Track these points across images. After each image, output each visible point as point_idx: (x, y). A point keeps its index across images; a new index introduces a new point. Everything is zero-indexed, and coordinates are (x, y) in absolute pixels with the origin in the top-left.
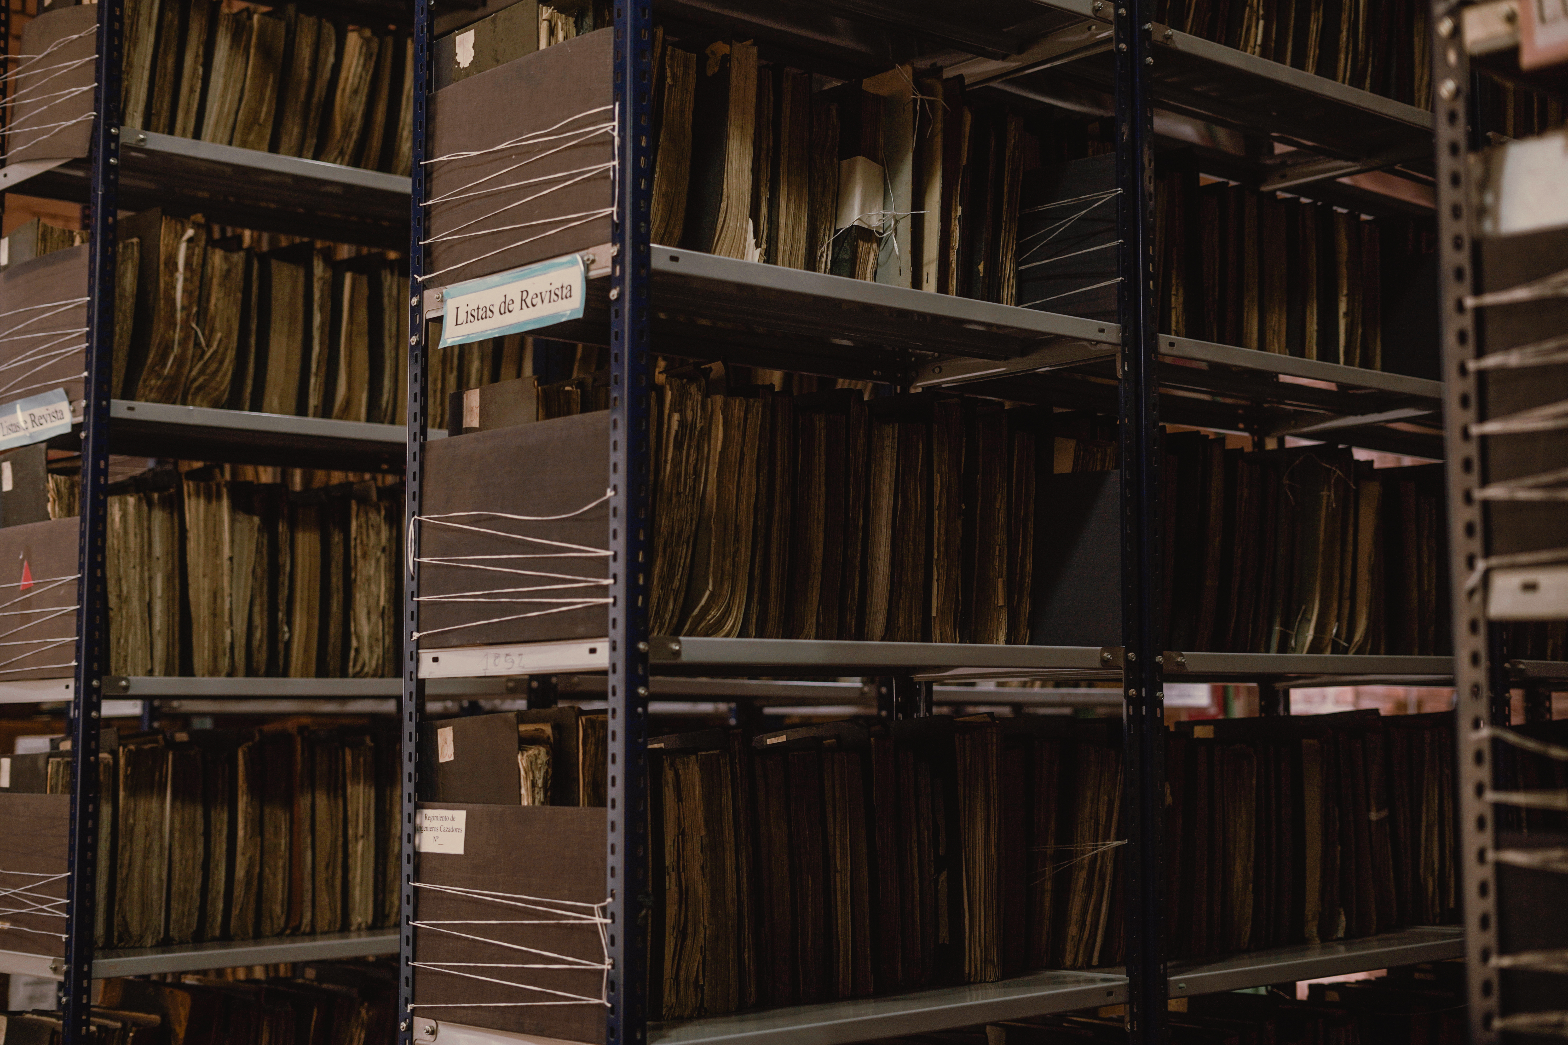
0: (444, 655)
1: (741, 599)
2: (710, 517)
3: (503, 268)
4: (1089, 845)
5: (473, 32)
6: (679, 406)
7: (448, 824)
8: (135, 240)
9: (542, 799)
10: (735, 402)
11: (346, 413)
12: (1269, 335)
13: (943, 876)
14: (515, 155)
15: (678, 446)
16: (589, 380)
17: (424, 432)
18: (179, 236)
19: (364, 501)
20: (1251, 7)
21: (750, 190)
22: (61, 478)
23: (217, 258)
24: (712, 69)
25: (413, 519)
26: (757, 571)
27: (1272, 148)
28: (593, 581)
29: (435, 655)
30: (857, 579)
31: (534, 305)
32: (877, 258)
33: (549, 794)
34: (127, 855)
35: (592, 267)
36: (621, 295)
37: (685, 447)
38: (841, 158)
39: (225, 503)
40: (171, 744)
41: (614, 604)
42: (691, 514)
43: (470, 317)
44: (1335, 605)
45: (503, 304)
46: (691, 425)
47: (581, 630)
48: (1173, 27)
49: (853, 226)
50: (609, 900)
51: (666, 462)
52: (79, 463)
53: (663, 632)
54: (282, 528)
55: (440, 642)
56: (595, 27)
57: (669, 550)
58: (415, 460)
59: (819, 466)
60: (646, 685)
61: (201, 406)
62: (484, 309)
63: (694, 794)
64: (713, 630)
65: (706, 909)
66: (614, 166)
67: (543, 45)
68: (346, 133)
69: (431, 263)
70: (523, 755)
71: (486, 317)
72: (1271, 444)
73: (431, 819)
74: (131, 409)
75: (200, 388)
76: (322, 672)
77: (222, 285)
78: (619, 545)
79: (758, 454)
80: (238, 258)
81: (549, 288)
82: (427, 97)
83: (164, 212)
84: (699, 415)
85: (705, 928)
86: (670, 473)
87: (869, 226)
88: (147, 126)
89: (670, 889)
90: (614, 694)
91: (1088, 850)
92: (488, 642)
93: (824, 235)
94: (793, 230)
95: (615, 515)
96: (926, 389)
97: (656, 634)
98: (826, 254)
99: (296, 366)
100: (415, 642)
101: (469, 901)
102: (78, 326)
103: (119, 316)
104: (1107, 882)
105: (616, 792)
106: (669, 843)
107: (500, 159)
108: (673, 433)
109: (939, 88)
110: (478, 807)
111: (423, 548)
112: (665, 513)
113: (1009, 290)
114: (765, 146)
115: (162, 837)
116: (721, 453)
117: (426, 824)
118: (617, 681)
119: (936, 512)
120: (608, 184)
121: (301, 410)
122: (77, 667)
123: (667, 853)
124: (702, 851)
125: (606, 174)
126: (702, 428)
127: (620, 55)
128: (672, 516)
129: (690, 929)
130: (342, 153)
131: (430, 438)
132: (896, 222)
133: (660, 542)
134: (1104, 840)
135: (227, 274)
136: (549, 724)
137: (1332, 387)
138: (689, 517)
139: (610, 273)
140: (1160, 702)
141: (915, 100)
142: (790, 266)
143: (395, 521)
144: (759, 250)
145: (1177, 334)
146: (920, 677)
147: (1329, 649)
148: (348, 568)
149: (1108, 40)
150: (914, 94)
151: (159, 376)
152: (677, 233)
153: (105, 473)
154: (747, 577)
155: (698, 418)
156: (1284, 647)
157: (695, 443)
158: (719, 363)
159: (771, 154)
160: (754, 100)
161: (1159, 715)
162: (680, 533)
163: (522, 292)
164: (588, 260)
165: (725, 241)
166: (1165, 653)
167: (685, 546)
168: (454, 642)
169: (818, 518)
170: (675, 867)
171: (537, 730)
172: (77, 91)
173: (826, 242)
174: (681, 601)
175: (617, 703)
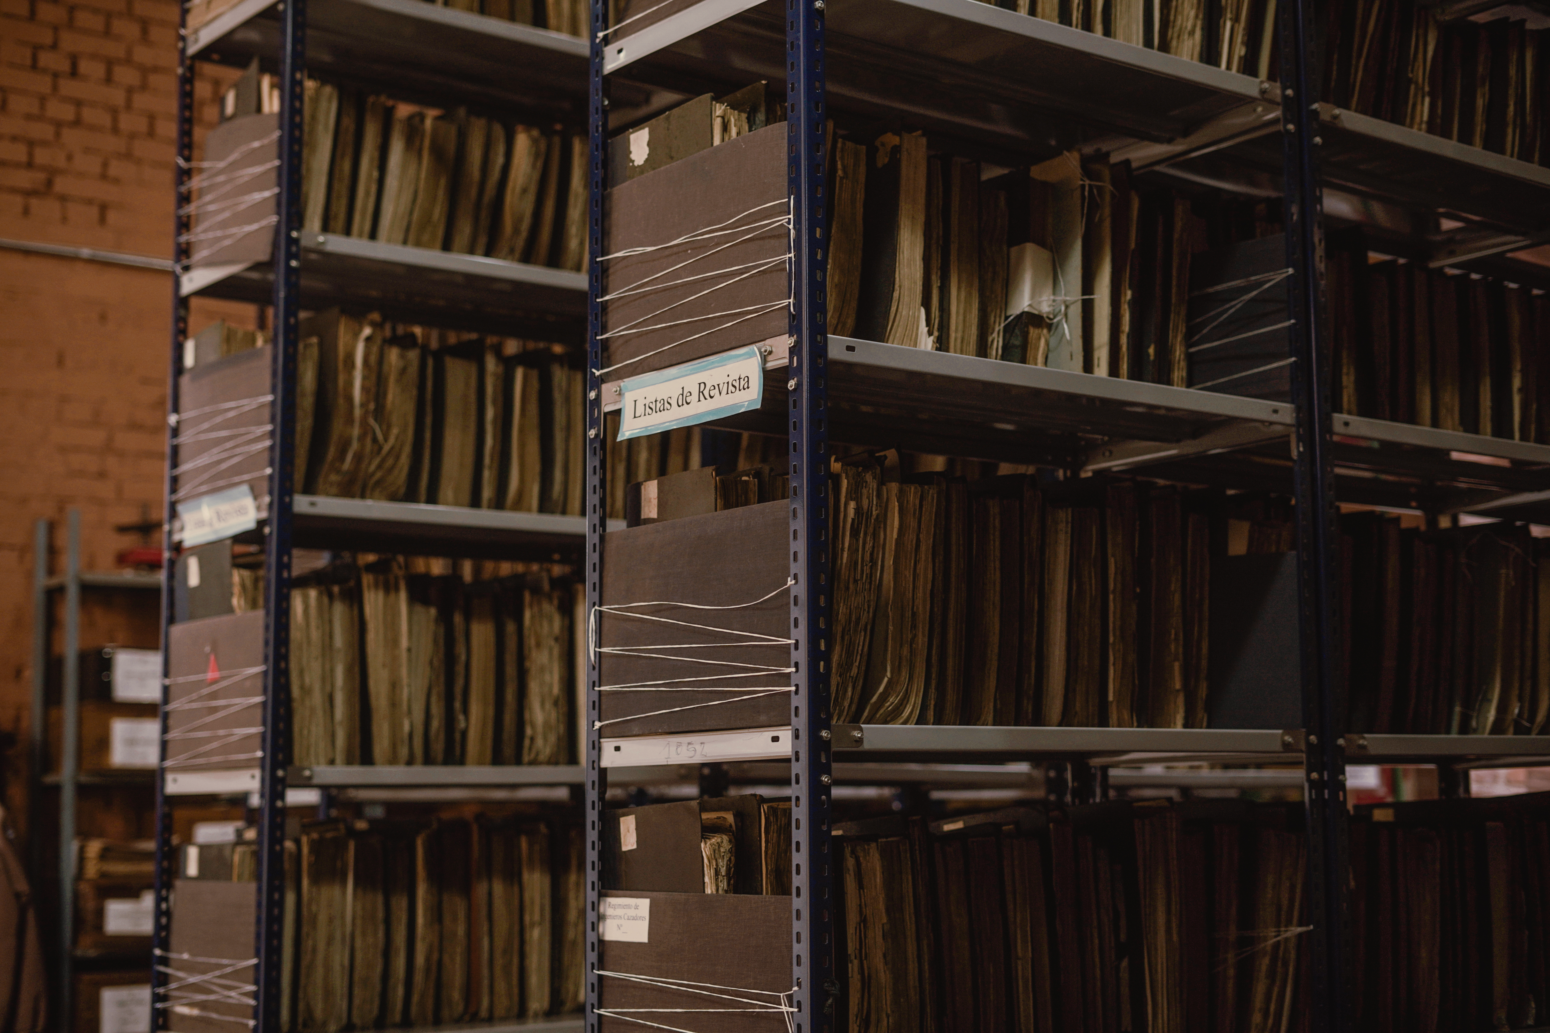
0: (626, 744)
1: (919, 685)
2: (887, 604)
3: (680, 361)
4: (1271, 932)
5: (646, 130)
6: (855, 493)
7: (632, 912)
8: (314, 340)
9: (725, 888)
10: (910, 489)
11: (518, 505)
12: (1443, 412)
13: (1125, 963)
14: (691, 249)
15: (855, 533)
16: (766, 469)
17: (603, 524)
18: (356, 335)
19: (536, 591)
20: (1416, 83)
21: (921, 278)
22: (246, 573)
23: (393, 355)
24: (882, 160)
25: (593, 610)
26: (934, 658)
27: (1438, 225)
28: (774, 669)
29: (617, 744)
30: (1033, 664)
31: (711, 397)
32: (1047, 344)
33: (732, 882)
34: (310, 943)
35: (770, 358)
36: (799, 385)
37: (862, 535)
38: (1011, 244)
39: (403, 595)
40: (352, 832)
41: (797, 692)
42: (869, 601)
43: (648, 410)
44: (1516, 685)
45: (681, 396)
46: (867, 513)
47: (763, 718)
48: (1339, 106)
49: (1023, 313)
50: (796, 988)
51: (843, 550)
52: (263, 557)
53: (842, 719)
54: (458, 619)
55: (622, 731)
56: (768, 122)
57: (846, 638)
58: (595, 551)
59: (994, 551)
60: (829, 772)
61: (379, 499)
62: (662, 401)
63: (875, 881)
64: (891, 717)
65: (888, 998)
66: (790, 258)
67: (717, 141)
68: (516, 231)
69: (609, 358)
70: (706, 844)
71: (664, 410)
72: (1445, 522)
73: (614, 907)
74: (313, 504)
75: (378, 483)
76: (497, 760)
77: (398, 381)
78: (800, 633)
79: (934, 541)
80: (413, 355)
81: (726, 380)
82: (602, 195)
83: (343, 312)
84: (875, 503)
85: (888, 1016)
86: (847, 560)
87: (1040, 311)
88: (326, 228)
89: (852, 977)
90: (797, 782)
91: (1270, 937)
92: (670, 731)
93: (995, 322)
94: (965, 317)
95: (796, 604)
96: (1097, 473)
97: (835, 721)
98: (997, 341)
99: (469, 460)
100: (597, 732)
101: (654, 990)
102: (261, 423)
103: (300, 413)
104: (1291, 969)
105: (801, 880)
106: (851, 931)
107: (676, 254)
108: (849, 521)
109: (1106, 173)
110: (661, 895)
111: (604, 637)
112: (842, 601)
113: (1179, 372)
114: (935, 236)
115: (343, 925)
116: (896, 539)
117: (609, 912)
118: (800, 768)
119: (1111, 597)
120: (785, 275)
121: (475, 502)
122: (263, 759)
123: (849, 941)
124: (884, 939)
125: (782, 266)
126: (878, 515)
127: (794, 148)
128: (849, 604)
129: (873, 1017)
130: (512, 251)
131: (609, 529)
132: (1067, 307)
133: (838, 629)
134: (1286, 926)
135: (403, 371)
136: (731, 812)
137: (1504, 463)
138: (866, 604)
139: (788, 364)
140: (1342, 786)
141: (1083, 186)
142: (962, 353)
143: (568, 610)
144: (932, 338)
145: (1350, 413)
146: (1096, 761)
147: (1511, 730)
148: (521, 658)
149: (1275, 121)
150: (1082, 180)
151: (338, 471)
152: (850, 322)
153: (288, 566)
154: (925, 664)
155: (874, 506)
156: (1465, 729)
157: (871, 530)
158: (893, 450)
159: (941, 242)
160: (924, 190)
161: (1341, 799)
162: (858, 619)
163: (700, 384)
164: (766, 351)
165: (898, 330)
166: (1348, 736)
167: (863, 634)
168: (636, 731)
169: (994, 604)
170: (858, 955)
171: (718, 818)
172: (258, 196)
173: (997, 329)
174: (859, 688)
175: (799, 790)
